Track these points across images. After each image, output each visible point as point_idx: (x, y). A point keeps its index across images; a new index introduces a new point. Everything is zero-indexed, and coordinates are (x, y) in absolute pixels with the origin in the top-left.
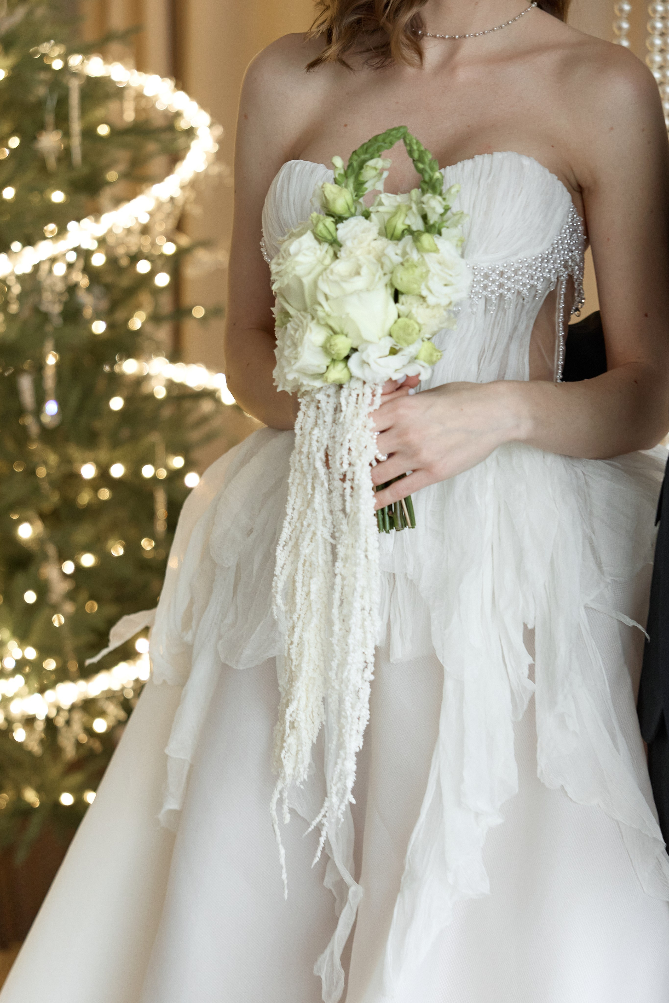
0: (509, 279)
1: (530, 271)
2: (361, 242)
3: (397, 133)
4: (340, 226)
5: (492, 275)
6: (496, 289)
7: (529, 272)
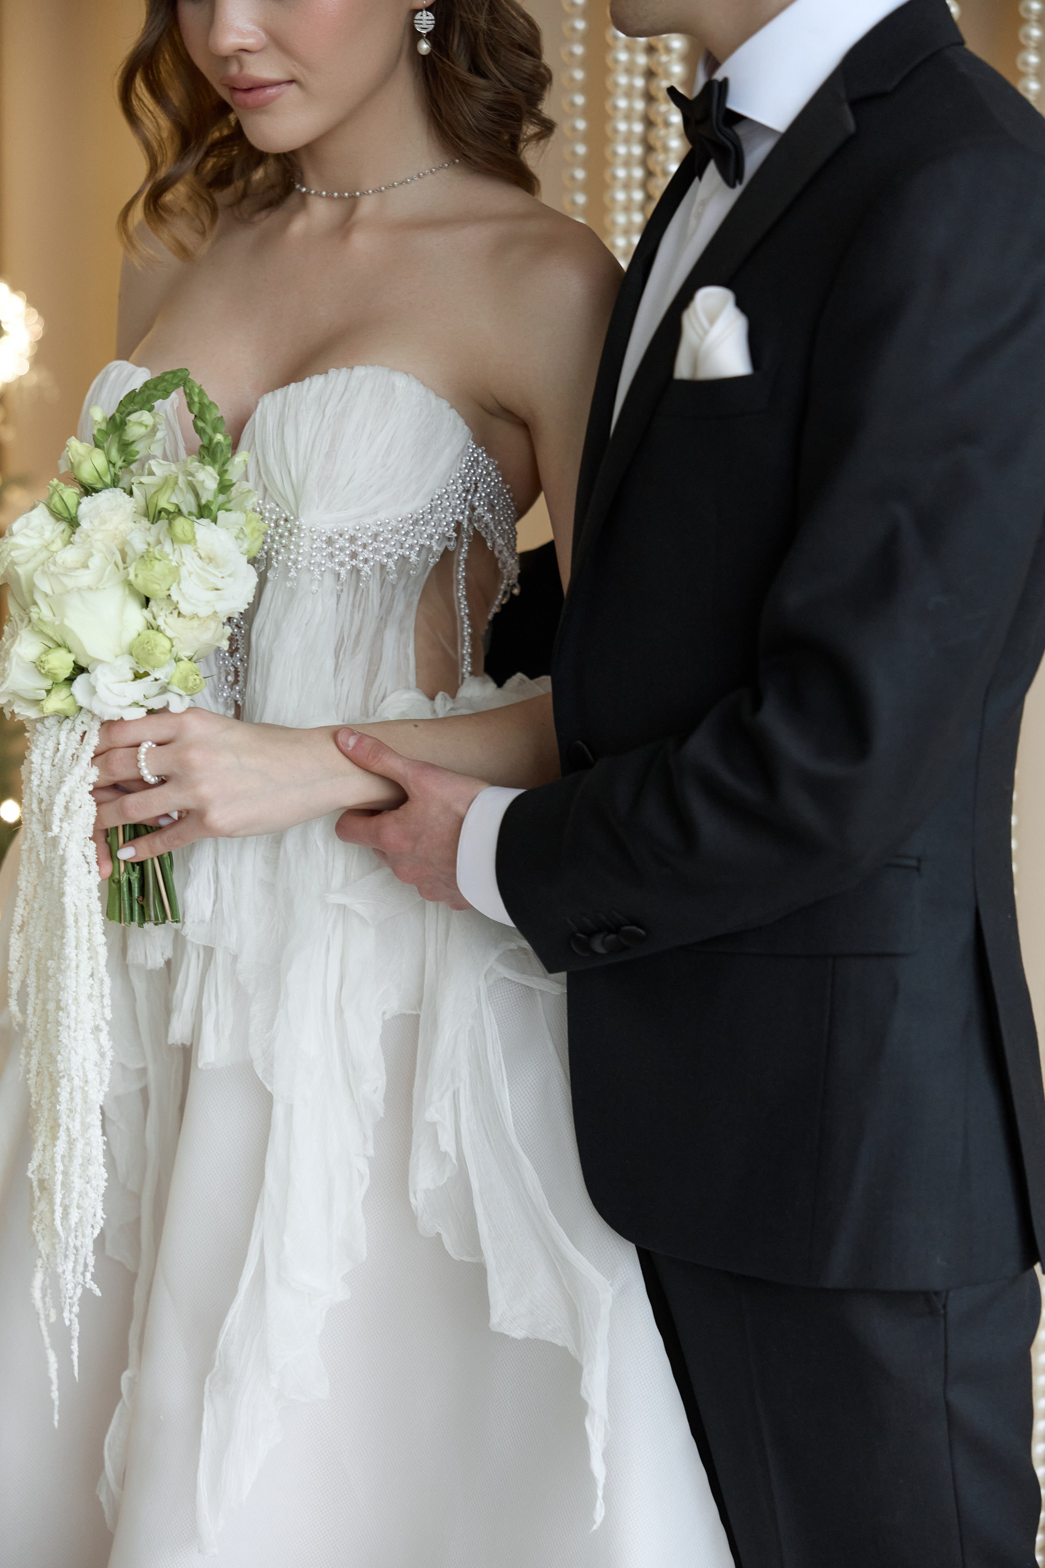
0: (365, 546)
1: (397, 537)
2: (104, 522)
3: (173, 378)
4: (86, 500)
5: (339, 541)
6: (347, 559)
7: (394, 538)
